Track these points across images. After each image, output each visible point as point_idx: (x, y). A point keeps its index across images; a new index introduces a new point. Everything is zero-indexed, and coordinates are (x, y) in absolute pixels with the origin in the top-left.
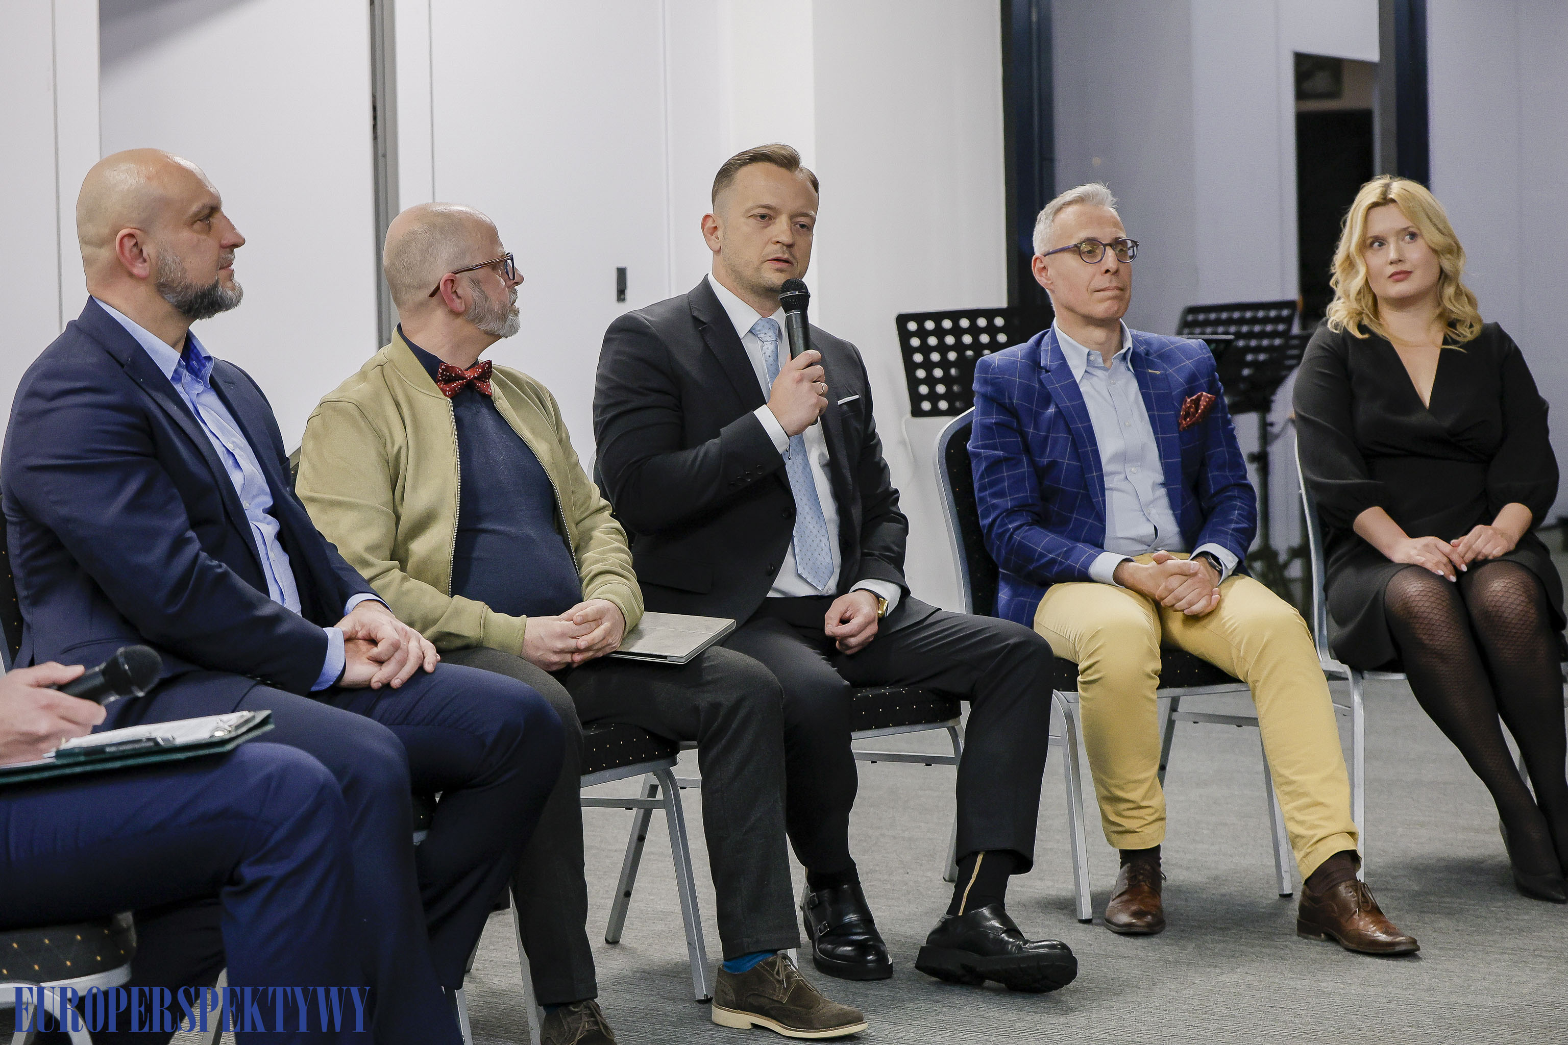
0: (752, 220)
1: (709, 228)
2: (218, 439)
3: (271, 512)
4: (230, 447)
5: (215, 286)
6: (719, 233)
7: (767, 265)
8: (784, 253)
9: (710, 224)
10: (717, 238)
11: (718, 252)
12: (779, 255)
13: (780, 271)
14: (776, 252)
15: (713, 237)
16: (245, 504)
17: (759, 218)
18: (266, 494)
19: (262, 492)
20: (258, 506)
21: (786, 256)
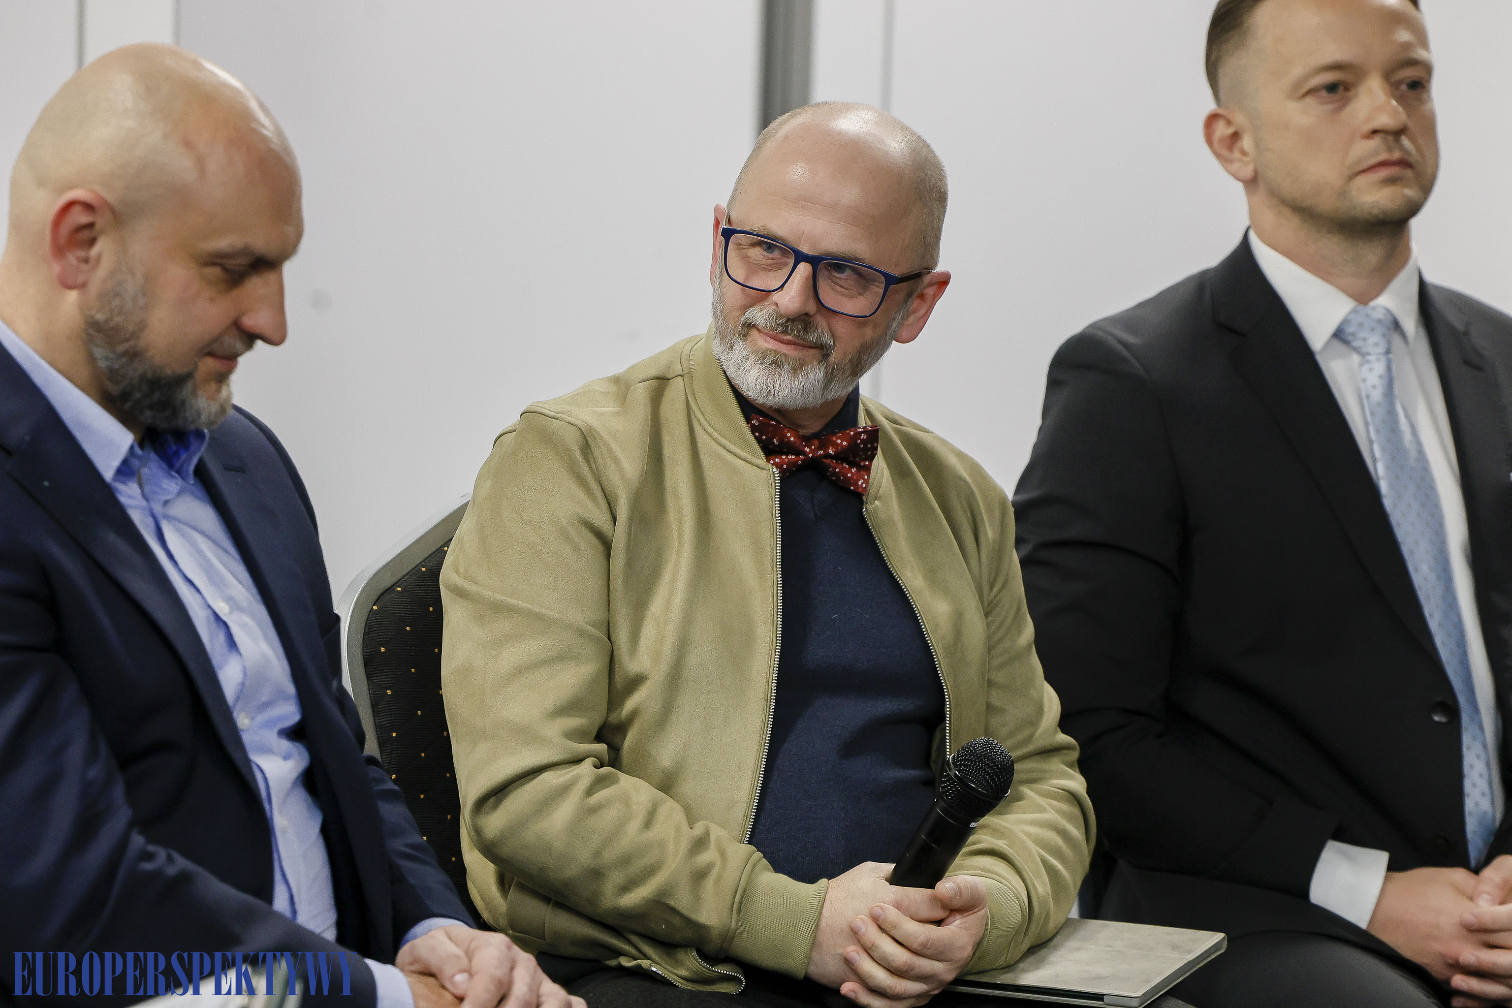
0: (1309, 100)
1: (1222, 140)
2: (198, 590)
3: (295, 733)
4: (222, 608)
5: (181, 380)
6: (1247, 142)
7: (1362, 180)
8: (1390, 150)
9: (1222, 130)
10: (1244, 153)
11: (1251, 183)
12: (1384, 156)
13: (1391, 181)
14: (1376, 152)
15: (1236, 155)
16: (242, 720)
17: (1324, 93)
18: (286, 698)
19: (279, 695)
20: (268, 724)
21: (1397, 155)
